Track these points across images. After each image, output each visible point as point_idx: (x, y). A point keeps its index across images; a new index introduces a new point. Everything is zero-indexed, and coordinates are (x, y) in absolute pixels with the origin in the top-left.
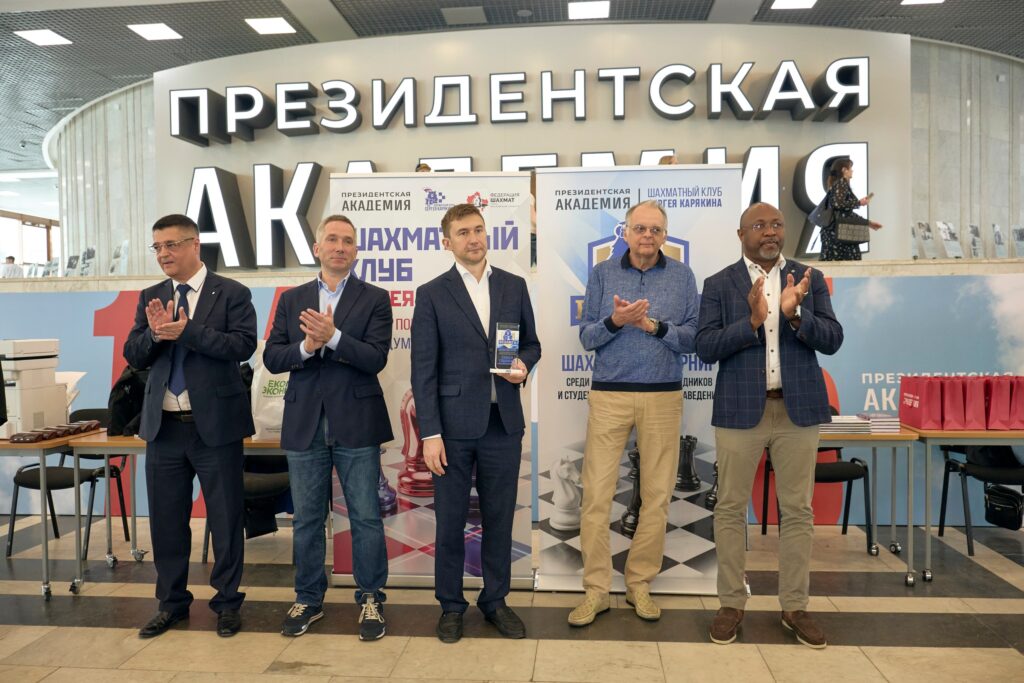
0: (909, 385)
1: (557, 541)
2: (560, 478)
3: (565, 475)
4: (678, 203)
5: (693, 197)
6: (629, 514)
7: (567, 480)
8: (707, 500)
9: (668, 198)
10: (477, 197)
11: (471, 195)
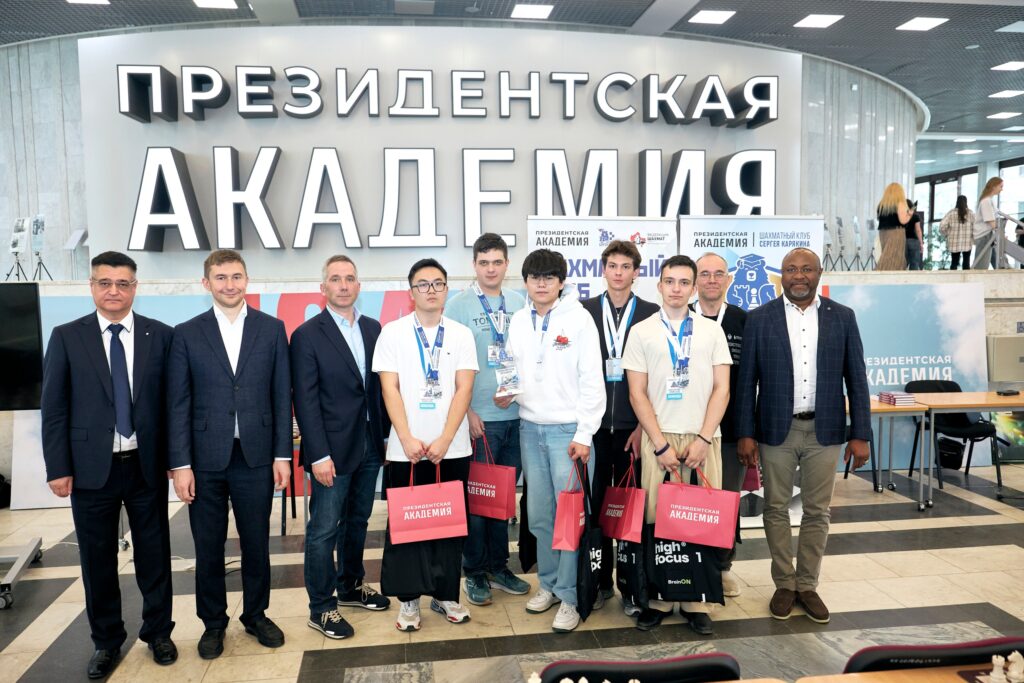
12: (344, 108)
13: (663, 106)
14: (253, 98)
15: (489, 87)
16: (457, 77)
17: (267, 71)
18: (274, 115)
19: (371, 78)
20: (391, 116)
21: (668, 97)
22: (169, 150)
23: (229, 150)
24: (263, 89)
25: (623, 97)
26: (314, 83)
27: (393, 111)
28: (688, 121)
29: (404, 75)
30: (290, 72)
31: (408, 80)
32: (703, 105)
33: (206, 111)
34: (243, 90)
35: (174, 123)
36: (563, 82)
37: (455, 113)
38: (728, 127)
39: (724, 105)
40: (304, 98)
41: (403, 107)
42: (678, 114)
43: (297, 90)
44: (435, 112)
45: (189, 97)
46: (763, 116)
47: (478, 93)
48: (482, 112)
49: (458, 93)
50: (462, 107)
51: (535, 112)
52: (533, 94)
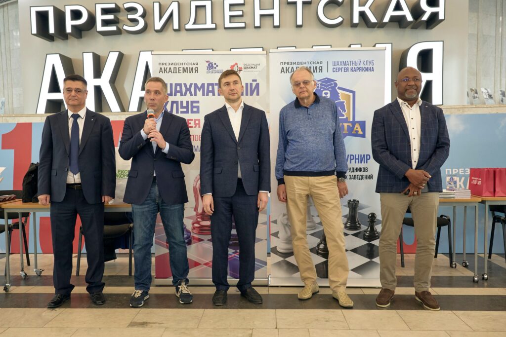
0: (475, 173)
1: (281, 259)
2: (282, 223)
3: (286, 222)
4: (350, 70)
5: (358, 66)
6: (321, 243)
7: (286, 225)
8: (365, 235)
9: (344, 67)
10: (236, 66)
11: (232, 65)
12: (158, 25)
13: (362, 15)
14: (105, 23)
15: (247, 9)
16: (227, 3)
17: (113, 6)
18: (119, 32)
19: (174, 7)
20: (186, 30)
21: (366, 9)
22: (58, 55)
23: (92, 53)
24: (111, 17)
25: (337, 11)
26: (140, 11)
27: (188, 27)
28: (380, 24)
29: (194, 4)
30: (126, 6)
31: (197, 7)
32: (391, 12)
33: (82, 32)
34: (99, 18)
35: (66, 41)
36: (295, 3)
37: (226, 26)
38: (410, 27)
39: (406, 13)
40: (135, 21)
41: (195, 23)
42: (373, 20)
43: (130, 16)
44: (213, 26)
45: (69, 23)
46: (434, 18)
47: (240, 13)
48: (243, 25)
49: (228, 14)
50: (230, 22)
51: (277, 23)
52: (276, 11)
